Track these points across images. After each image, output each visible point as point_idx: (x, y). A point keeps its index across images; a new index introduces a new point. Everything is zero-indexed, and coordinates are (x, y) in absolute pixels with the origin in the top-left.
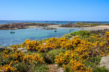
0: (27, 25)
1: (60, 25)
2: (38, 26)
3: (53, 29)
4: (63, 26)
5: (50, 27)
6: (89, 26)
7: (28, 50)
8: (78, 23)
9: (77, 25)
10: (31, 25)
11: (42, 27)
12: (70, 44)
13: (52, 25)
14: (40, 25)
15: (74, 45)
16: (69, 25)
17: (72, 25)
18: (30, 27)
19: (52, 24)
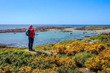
0: (48, 28)
1: (75, 28)
2: (56, 29)
3: (69, 31)
4: (78, 29)
5: (67, 30)
6: (101, 29)
7: (58, 53)
8: (91, 26)
9: (90, 28)
10: (51, 28)
11: (60, 30)
12: (94, 49)
13: (68, 29)
14: (58, 28)
15: (98, 50)
16: (83, 28)
17: (85, 28)
18: (50, 30)
19: (68, 27)
